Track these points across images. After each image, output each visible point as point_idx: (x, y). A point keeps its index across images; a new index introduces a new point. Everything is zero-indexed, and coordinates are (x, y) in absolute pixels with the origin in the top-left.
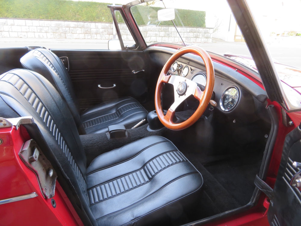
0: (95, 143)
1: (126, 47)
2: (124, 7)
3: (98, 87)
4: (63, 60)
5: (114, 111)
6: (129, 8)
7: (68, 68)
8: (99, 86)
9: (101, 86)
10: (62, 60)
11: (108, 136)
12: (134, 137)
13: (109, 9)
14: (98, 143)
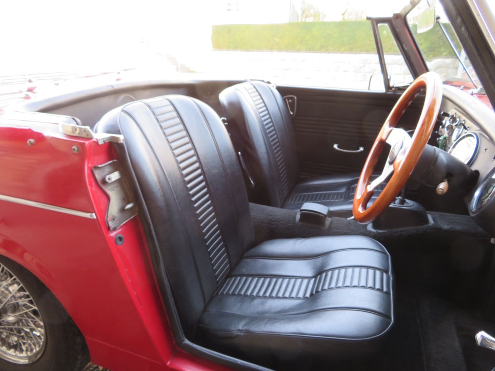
0: (275, 221)
1: (393, 87)
2: (397, 16)
3: (334, 149)
4: (290, 101)
5: (343, 190)
6: (403, 18)
7: (293, 112)
8: (335, 146)
9: (339, 147)
10: (288, 100)
11: (298, 217)
12: (338, 230)
13: (369, 21)
14: (278, 222)
